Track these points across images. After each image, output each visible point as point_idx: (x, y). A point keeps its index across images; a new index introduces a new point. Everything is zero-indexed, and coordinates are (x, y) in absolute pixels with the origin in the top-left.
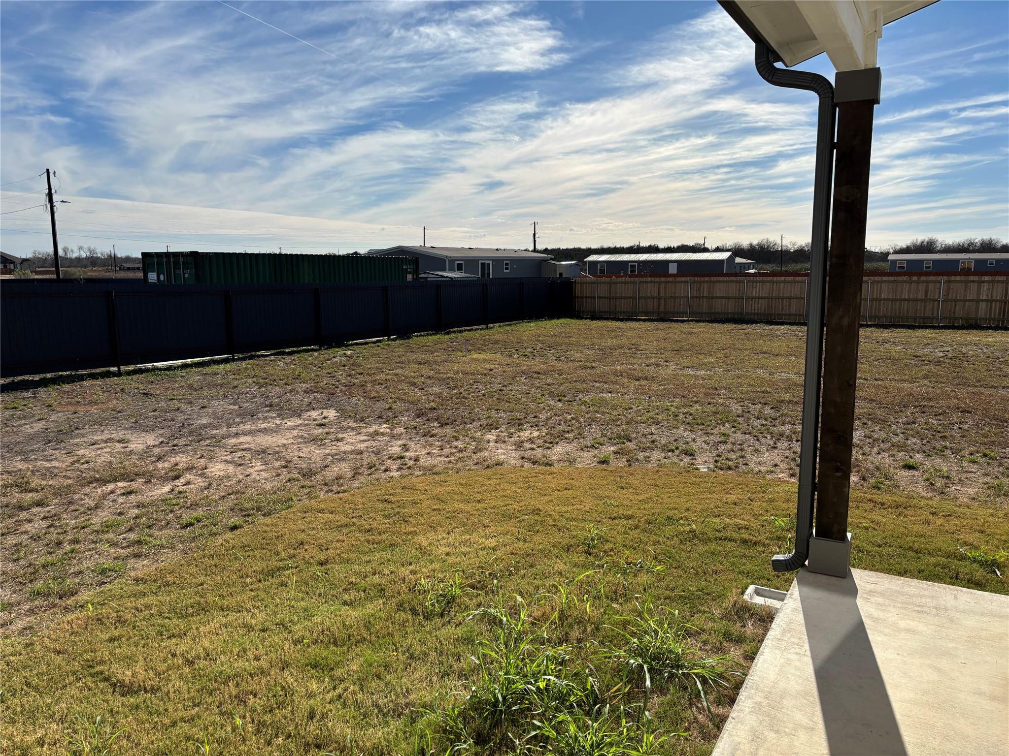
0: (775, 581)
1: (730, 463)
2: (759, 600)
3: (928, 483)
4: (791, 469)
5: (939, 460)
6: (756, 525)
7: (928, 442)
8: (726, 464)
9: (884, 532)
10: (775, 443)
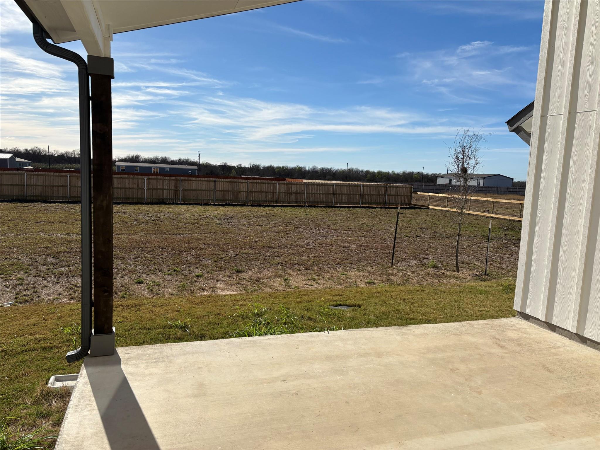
0: (68, 369)
1: (27, 298)
2: (59, 384)
3: (149, 290)
4: (70, 295)
5: (153, 276)
6: (50, 336)
7: (147, 267)
8: (24, 299)
9: (130, 322)
10: (58, 280)
